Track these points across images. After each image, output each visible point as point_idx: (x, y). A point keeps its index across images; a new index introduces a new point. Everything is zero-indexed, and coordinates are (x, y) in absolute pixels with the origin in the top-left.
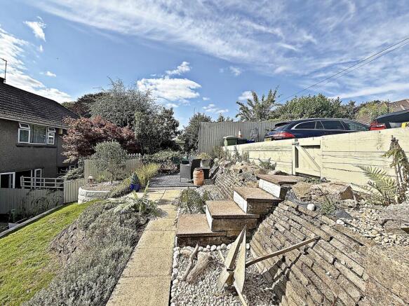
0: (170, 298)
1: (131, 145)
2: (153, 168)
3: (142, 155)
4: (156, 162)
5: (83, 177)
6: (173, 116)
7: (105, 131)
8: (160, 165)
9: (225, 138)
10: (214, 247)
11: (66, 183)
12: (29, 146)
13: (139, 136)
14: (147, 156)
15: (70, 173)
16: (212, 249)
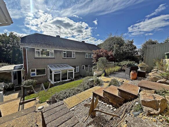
0: (78, 105)
1: (111, 58)
2: (117, 68)
3: (115, 62)
4: (120, 66)
5: (96, 68)
6: (133, 43)
7: (103, 54)
8: (120, 67)
9: (165, 53)
10: (103, 102)
11: (93, 70)
12: (88, 59)
13: (115, 55)
14: (116, 63)
15: (94, 67)
16: (102, 103)
